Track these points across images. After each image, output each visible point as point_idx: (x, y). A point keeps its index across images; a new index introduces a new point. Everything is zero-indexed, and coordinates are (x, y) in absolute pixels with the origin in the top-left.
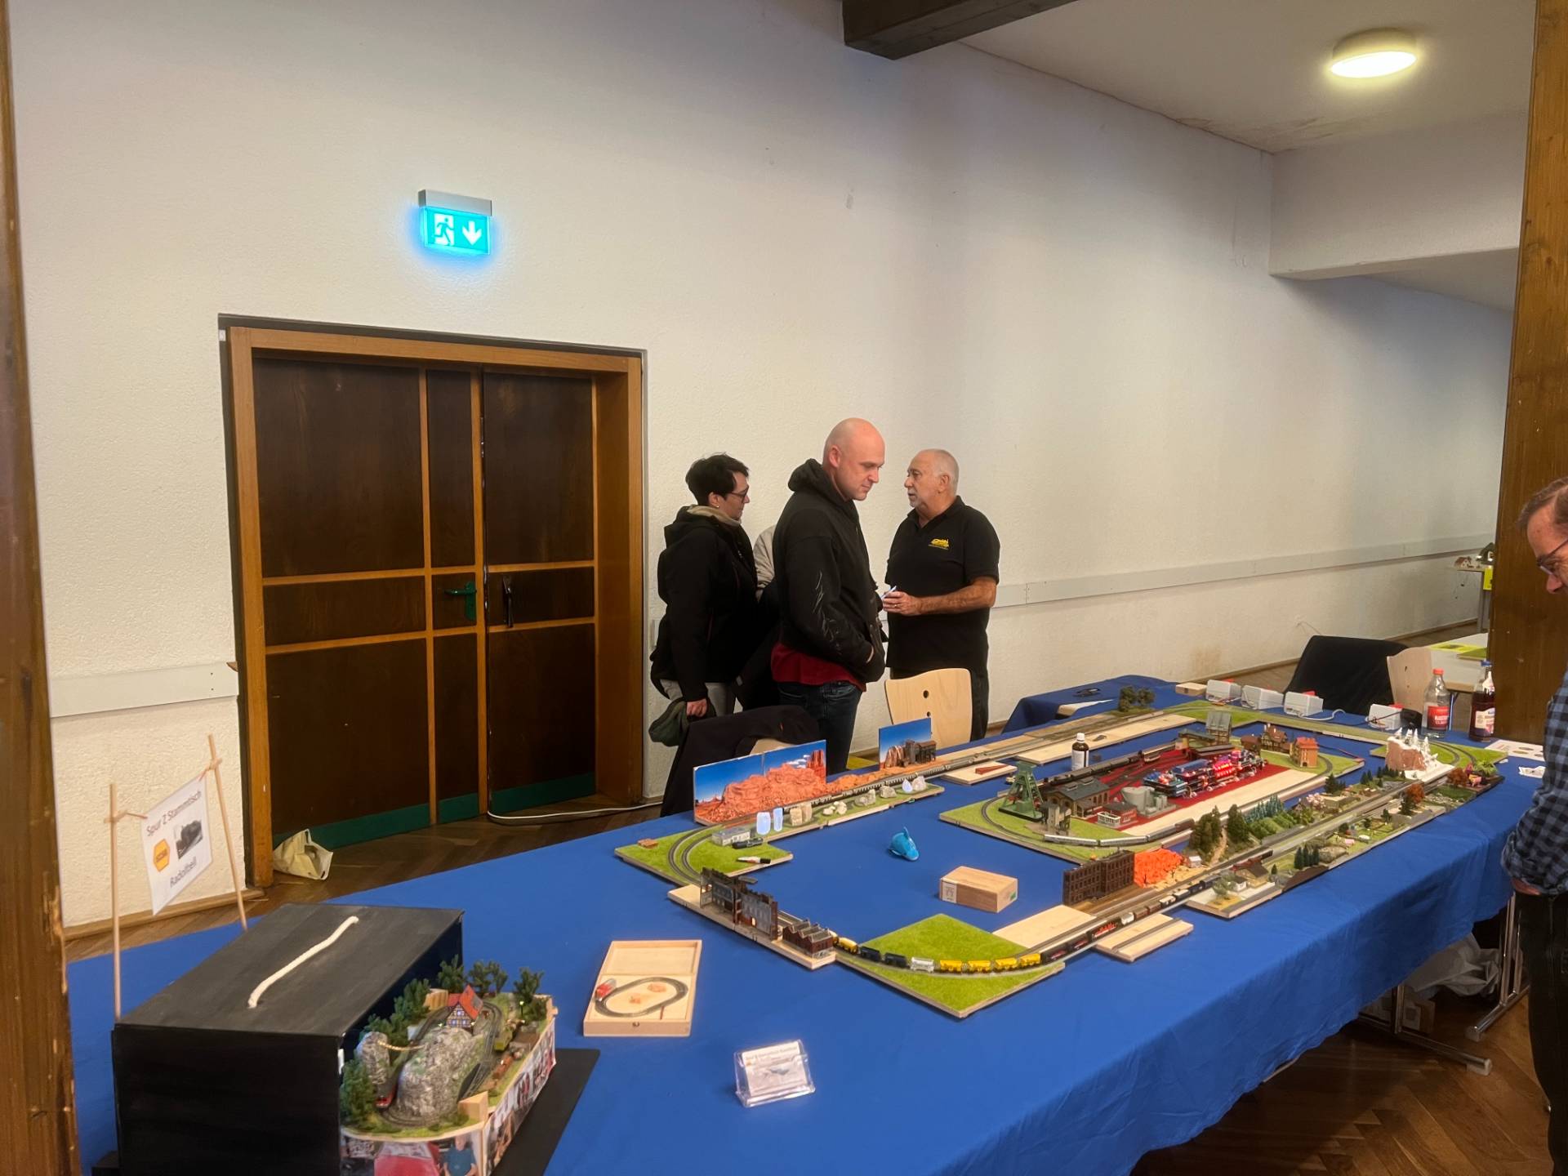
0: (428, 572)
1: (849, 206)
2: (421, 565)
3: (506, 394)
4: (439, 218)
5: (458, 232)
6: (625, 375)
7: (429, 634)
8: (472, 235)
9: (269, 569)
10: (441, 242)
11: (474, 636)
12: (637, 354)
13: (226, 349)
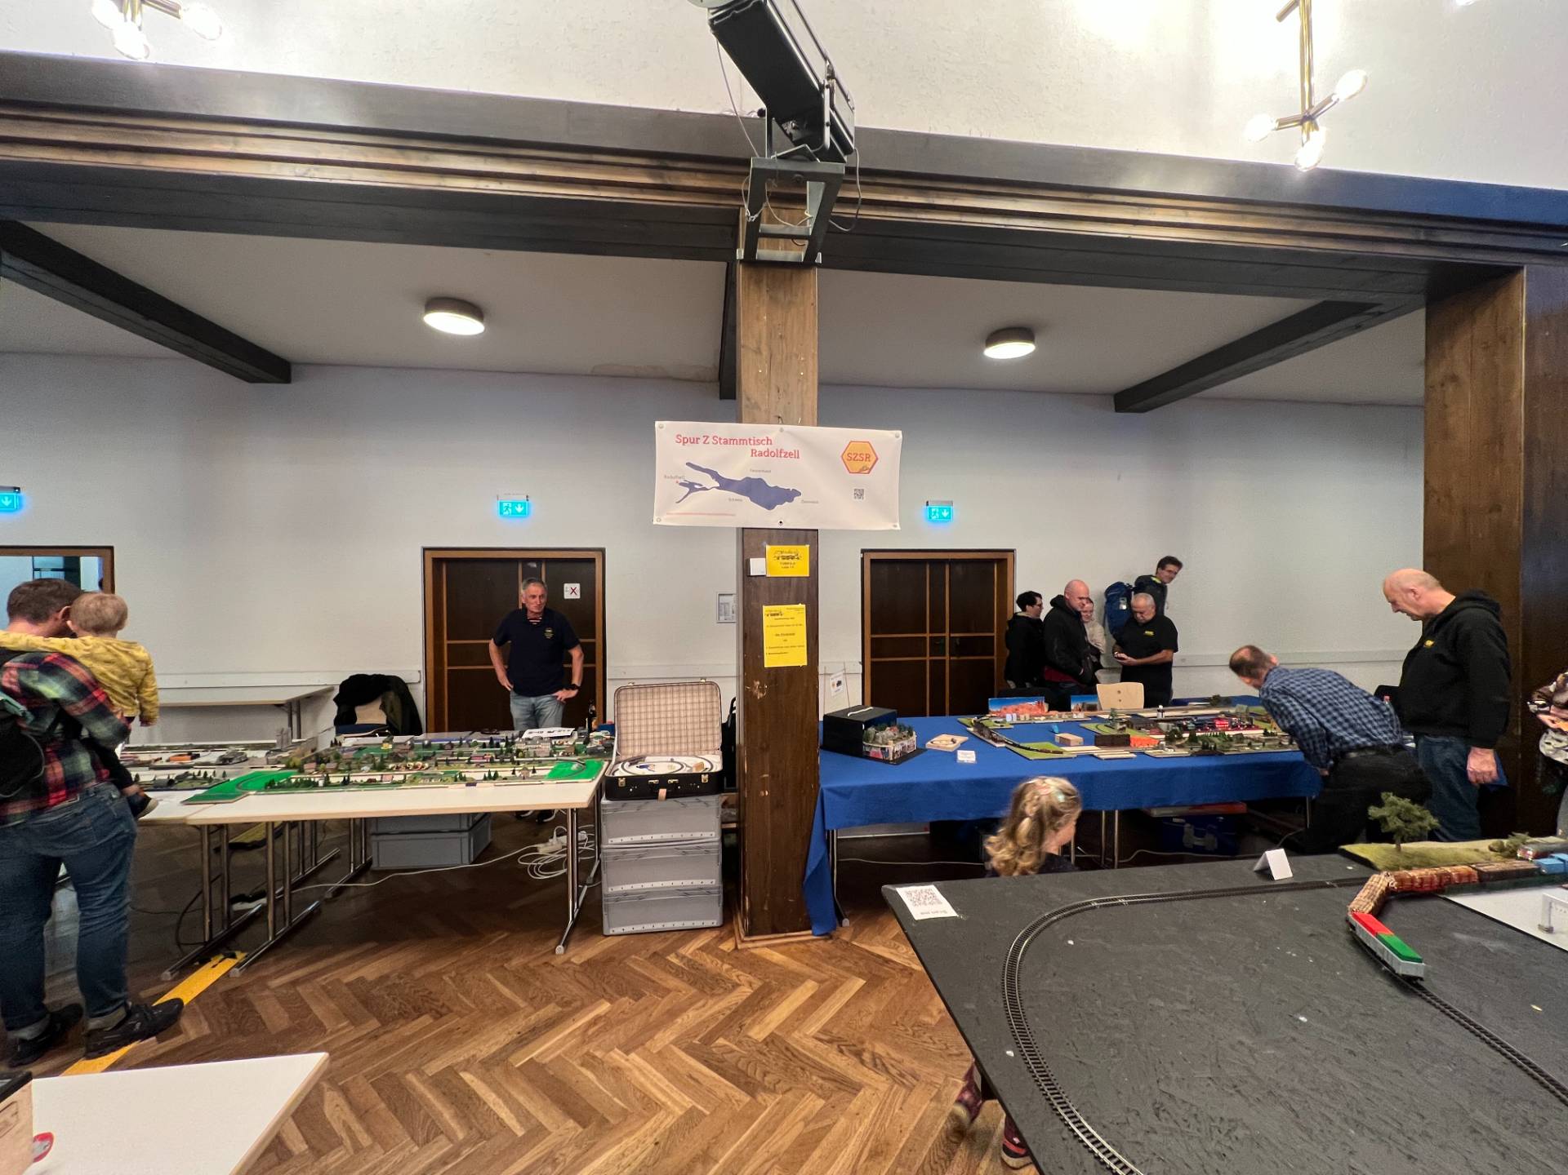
0: (928, 635)
1: (1119, 478)
2: (925, 632)
3: (959, 569)
4: (933, 510)
5: (940, 514)
6: (1006, 560)
7: (928, 658)
8: (945, 514)
9: (873, 632)
10: (934, 518)
11: (945, 660)
12: (1012, 551)
13: (862, 559)
